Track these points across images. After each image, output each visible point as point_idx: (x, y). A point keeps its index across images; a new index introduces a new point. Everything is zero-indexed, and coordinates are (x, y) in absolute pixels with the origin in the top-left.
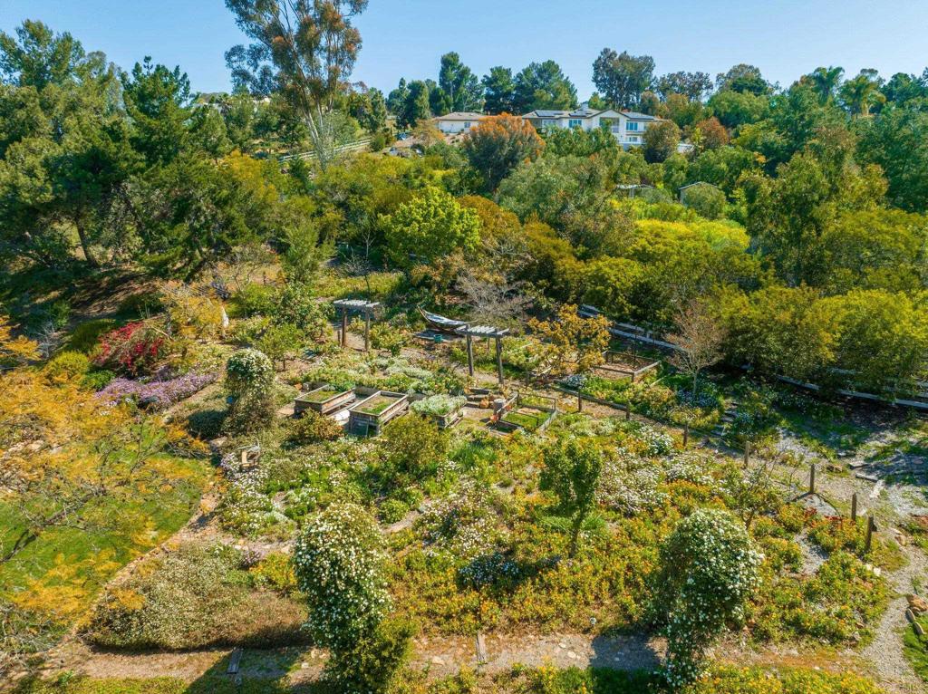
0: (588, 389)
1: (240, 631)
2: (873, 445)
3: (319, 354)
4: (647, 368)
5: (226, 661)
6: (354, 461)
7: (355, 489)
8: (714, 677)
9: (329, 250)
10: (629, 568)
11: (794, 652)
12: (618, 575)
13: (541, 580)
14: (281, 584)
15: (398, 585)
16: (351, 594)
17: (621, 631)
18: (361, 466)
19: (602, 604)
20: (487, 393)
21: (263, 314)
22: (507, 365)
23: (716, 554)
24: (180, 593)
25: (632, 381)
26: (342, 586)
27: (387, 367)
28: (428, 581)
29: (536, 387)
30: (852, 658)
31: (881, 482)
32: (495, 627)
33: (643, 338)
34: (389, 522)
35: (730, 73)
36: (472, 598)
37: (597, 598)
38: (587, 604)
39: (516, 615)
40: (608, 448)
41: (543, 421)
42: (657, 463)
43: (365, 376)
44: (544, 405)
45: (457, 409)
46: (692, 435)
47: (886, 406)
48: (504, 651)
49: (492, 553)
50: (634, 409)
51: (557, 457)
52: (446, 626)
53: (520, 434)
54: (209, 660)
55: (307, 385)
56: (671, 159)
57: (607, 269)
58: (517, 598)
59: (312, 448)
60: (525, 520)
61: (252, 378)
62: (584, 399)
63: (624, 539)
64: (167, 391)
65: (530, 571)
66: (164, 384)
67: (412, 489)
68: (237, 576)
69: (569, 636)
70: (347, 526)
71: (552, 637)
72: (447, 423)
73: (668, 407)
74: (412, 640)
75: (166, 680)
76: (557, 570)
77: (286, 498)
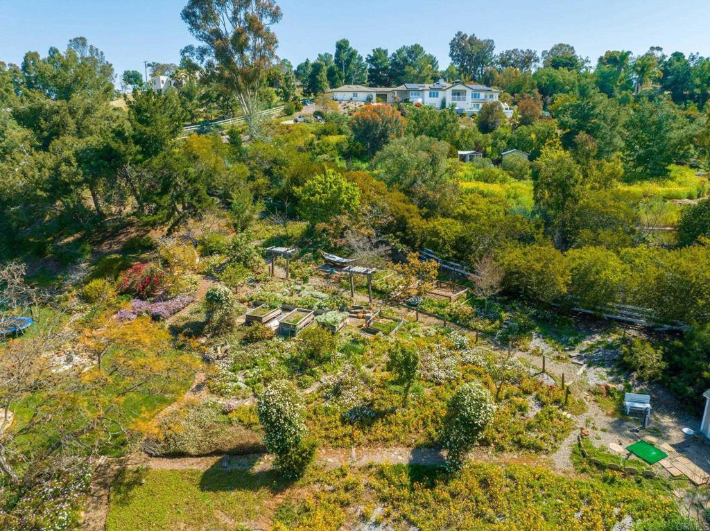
0: (423, 306)
1: (227, 446)
2: (586, 343)
3: (257, 281)
4: (461, 292)
5: (221, 461)
6: (283, 352)
7: (284, 369)
8: (470, 468)
9: (261, 207)
10: (434, 413)
11: (516, 457)
12: (428, 417)
13: (387, 420)
14: (246, 422)
15: (309, 422)
16: (287, 425)
17: (427, 446)
18: (287, 356)
19: (418, 432)
20: (362, 308)
21: (220, 253)
22: (374, 289)
23: (470, 406)
24: (193, 427)
25: (450, 302)
26: (282, 422)
27: (300, 291)
28: (325, 420)
29: (392, 305)
30: (544, 459)
31: (585, 365)
32: (361, 444)
33: (461, 271)
34: (304, 388)
35: (552, 50)
36: (349, 429)
37: (416, 429)
38: (410, 432)
39: (372, 438)
40: (431, 345)
41: (394, 327)
42: (458, 353)
43: (287, 298)
44: (396, 317)
45: (343, 320)
46: (481, 336)
47: (600, 318)
48: (365, 456)
49: (361, 405)
50: (450, 319)
51: (396, 354)
52: (335, 444)
53: (380, 336)
54: (211, 461)
55: (251, 303)
56: (497, 131)
57: (440, 227)
58: (373, 429)
59: (258, 344)
60: (380, 387)
61: (222, 304)
62: (421, 312)
63: (434, 398)
64: (167, 307)
65: (380, 415)
66: (164, 303)
67: (316, 369)
68: (222, 418)
69: (400, 449)
70: (284, 392)
71: (390, 449)
72: (337, 329)
73: (470, 319)
74: (317, 450)
75: (192, 470)
76: (395, 414)
77: (245, 375)
